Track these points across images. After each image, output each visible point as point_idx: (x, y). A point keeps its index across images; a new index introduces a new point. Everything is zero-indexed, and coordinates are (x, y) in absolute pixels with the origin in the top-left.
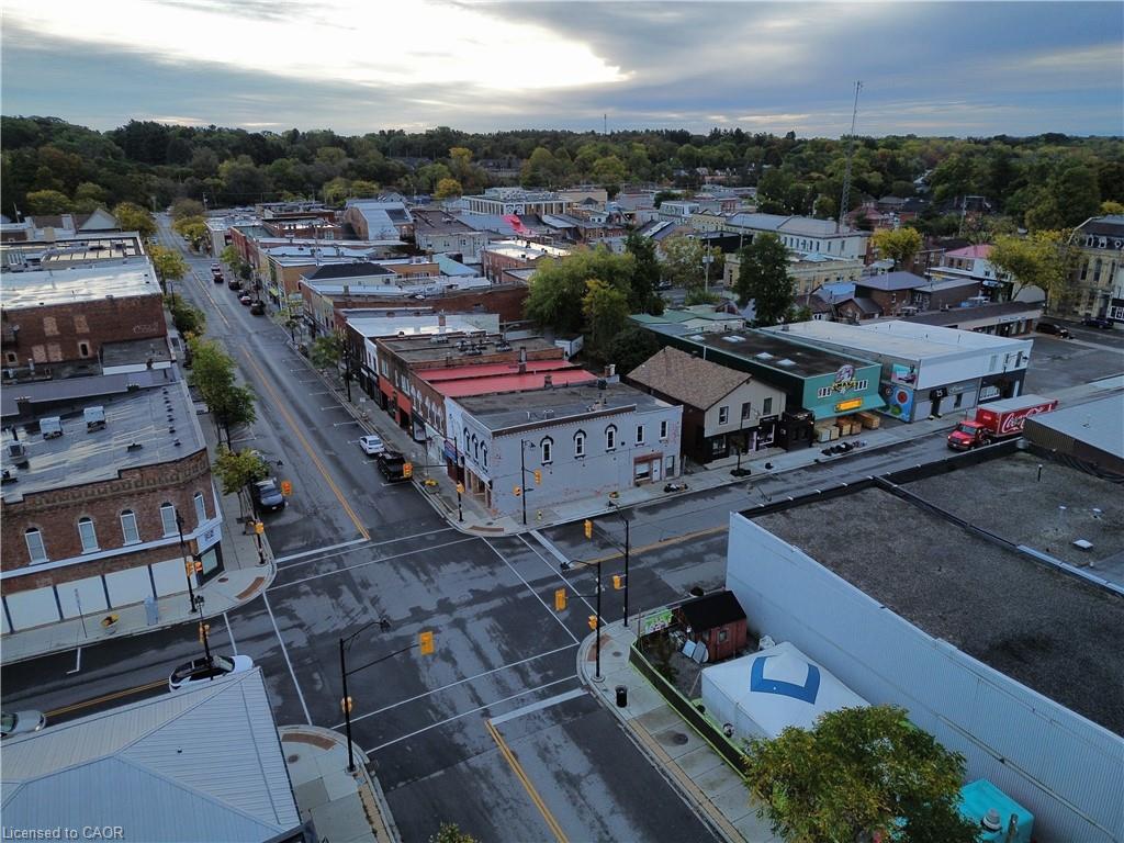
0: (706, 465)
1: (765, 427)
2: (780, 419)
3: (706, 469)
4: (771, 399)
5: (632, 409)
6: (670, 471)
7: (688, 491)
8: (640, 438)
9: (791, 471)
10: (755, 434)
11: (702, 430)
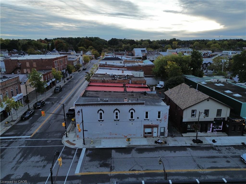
0: (183, 134)
1: (217, 122)
2: (226, 120)
3: (182, 136)
4: (221, 109)
5: (143, 104)
6: (162, 134)
7: (167, 145)
8: (147, 117)
9: (225, 146)
10: (212, 124)
11: (182, 118)
